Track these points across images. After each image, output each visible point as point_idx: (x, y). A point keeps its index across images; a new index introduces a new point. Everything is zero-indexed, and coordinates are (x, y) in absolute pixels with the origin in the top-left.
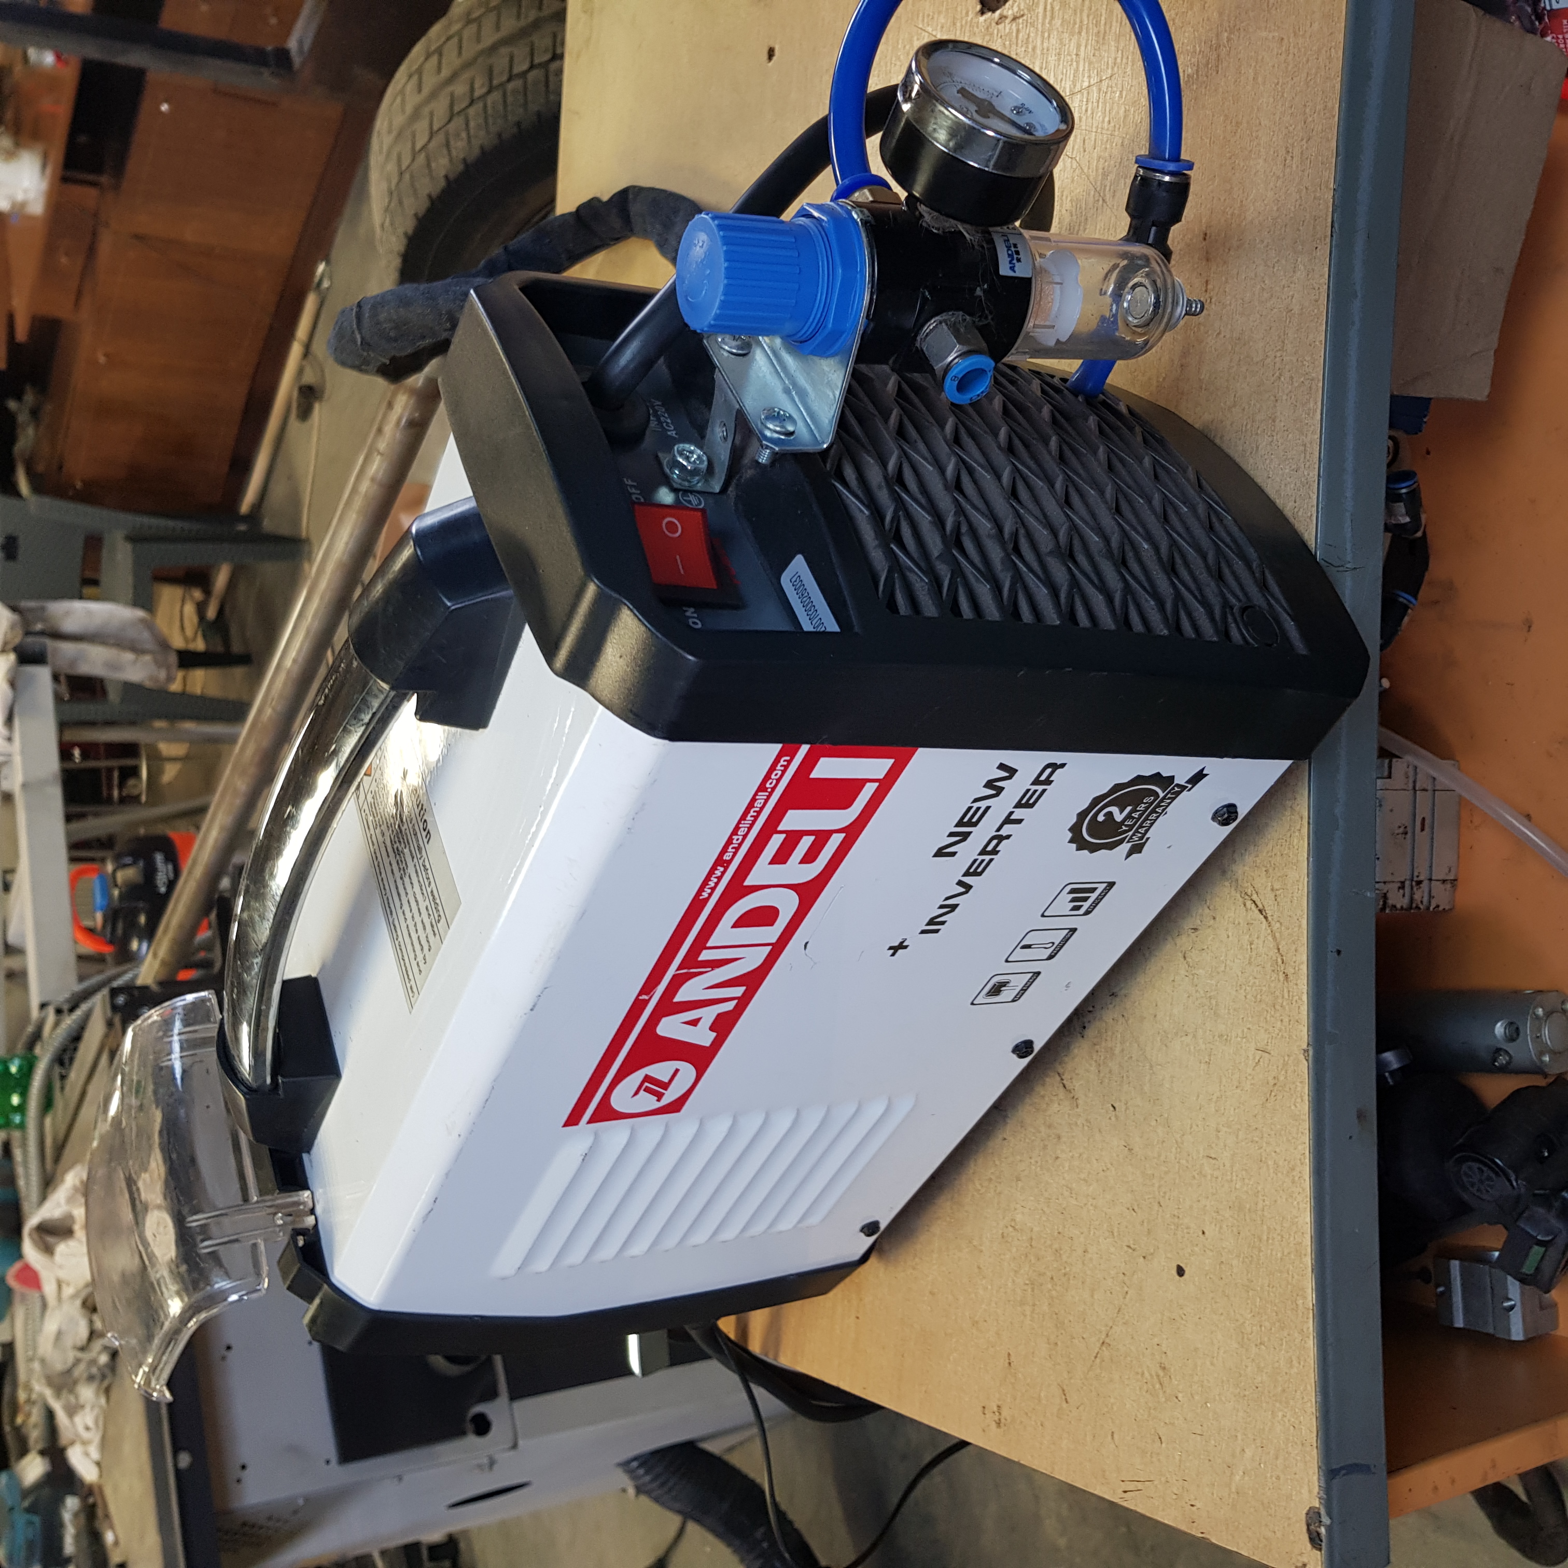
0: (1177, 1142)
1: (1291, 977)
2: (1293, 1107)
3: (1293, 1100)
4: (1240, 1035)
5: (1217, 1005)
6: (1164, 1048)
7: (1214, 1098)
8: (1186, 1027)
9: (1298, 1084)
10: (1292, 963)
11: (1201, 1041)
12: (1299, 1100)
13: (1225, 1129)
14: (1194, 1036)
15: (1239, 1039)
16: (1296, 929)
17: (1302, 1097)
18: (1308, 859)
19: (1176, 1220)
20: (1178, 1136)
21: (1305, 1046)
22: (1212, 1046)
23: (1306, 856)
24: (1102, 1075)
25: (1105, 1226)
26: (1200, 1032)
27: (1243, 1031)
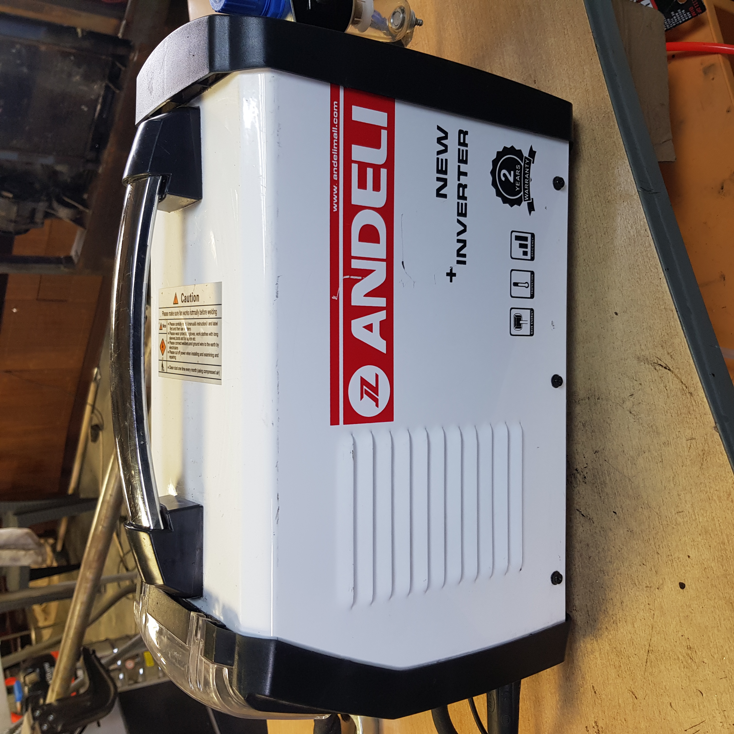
0: (657, 514)
1: (694, 393)
2: (718, 461)
3: (717, 457)
4: (675, 437)
5: (657, 428)
6: (634, 466)
7: (671, 478)
8: (643, 448)
9: (717, 447)
10: (692, 385)
11: (654, 452)
12: (720, 455)
13: (682, 493)
14: (649, 451)
15: (675, 440)
16: (688, 367)
17: (721, 453)
18: (682, 329)
19: (670, 557)
20: (657, 510)
21: (714, 425)
22: (661, 451)
23: (681, 328)
24: (602, 498)
25: (629, 581)
26: (652, 447)
27: (676, 435)
